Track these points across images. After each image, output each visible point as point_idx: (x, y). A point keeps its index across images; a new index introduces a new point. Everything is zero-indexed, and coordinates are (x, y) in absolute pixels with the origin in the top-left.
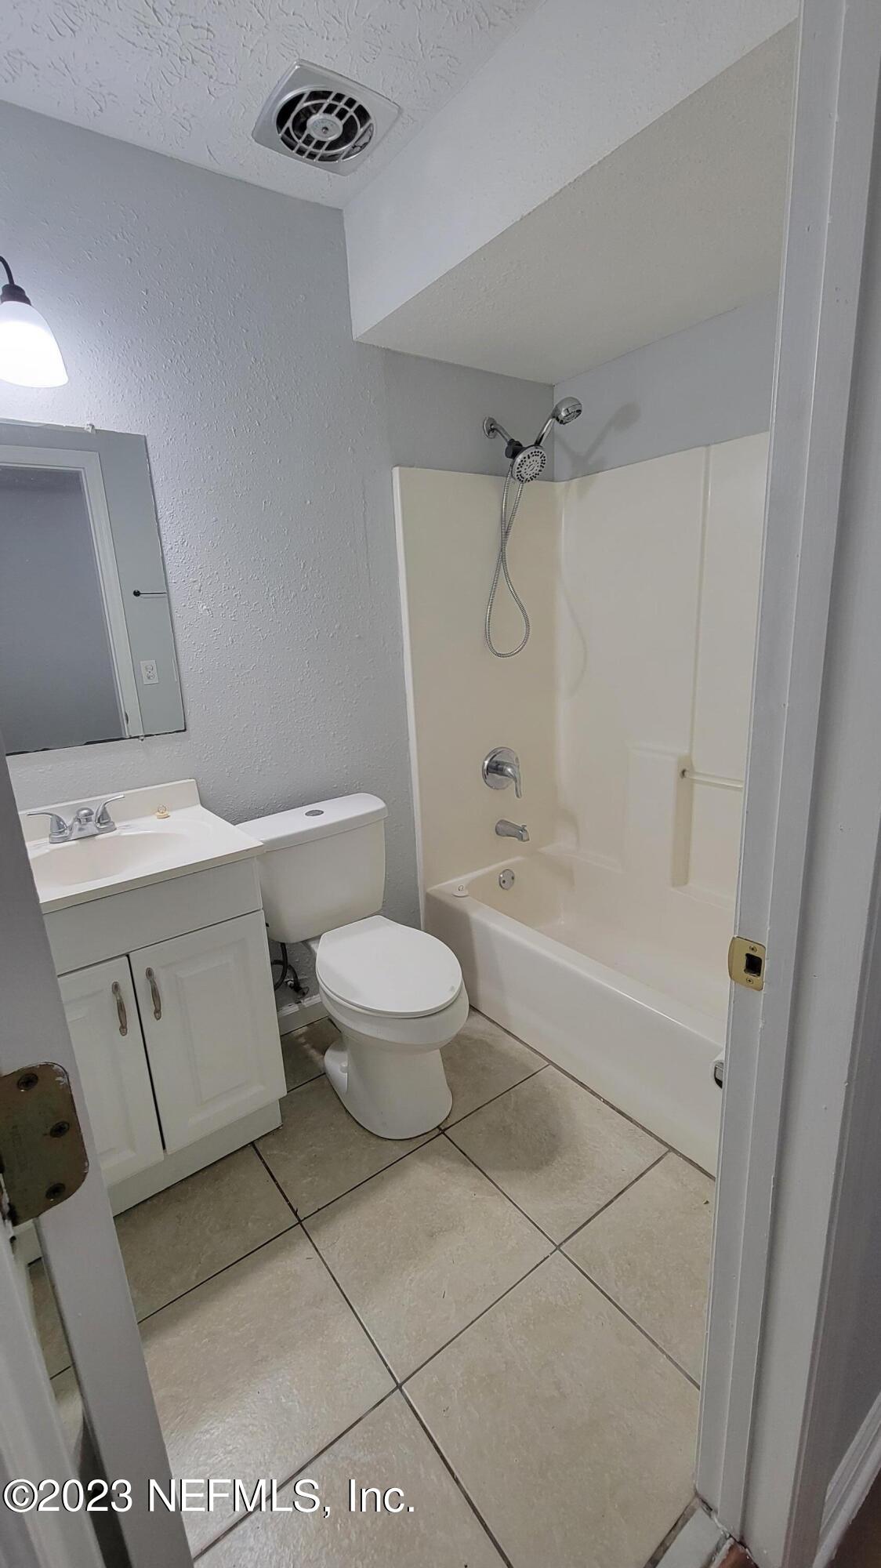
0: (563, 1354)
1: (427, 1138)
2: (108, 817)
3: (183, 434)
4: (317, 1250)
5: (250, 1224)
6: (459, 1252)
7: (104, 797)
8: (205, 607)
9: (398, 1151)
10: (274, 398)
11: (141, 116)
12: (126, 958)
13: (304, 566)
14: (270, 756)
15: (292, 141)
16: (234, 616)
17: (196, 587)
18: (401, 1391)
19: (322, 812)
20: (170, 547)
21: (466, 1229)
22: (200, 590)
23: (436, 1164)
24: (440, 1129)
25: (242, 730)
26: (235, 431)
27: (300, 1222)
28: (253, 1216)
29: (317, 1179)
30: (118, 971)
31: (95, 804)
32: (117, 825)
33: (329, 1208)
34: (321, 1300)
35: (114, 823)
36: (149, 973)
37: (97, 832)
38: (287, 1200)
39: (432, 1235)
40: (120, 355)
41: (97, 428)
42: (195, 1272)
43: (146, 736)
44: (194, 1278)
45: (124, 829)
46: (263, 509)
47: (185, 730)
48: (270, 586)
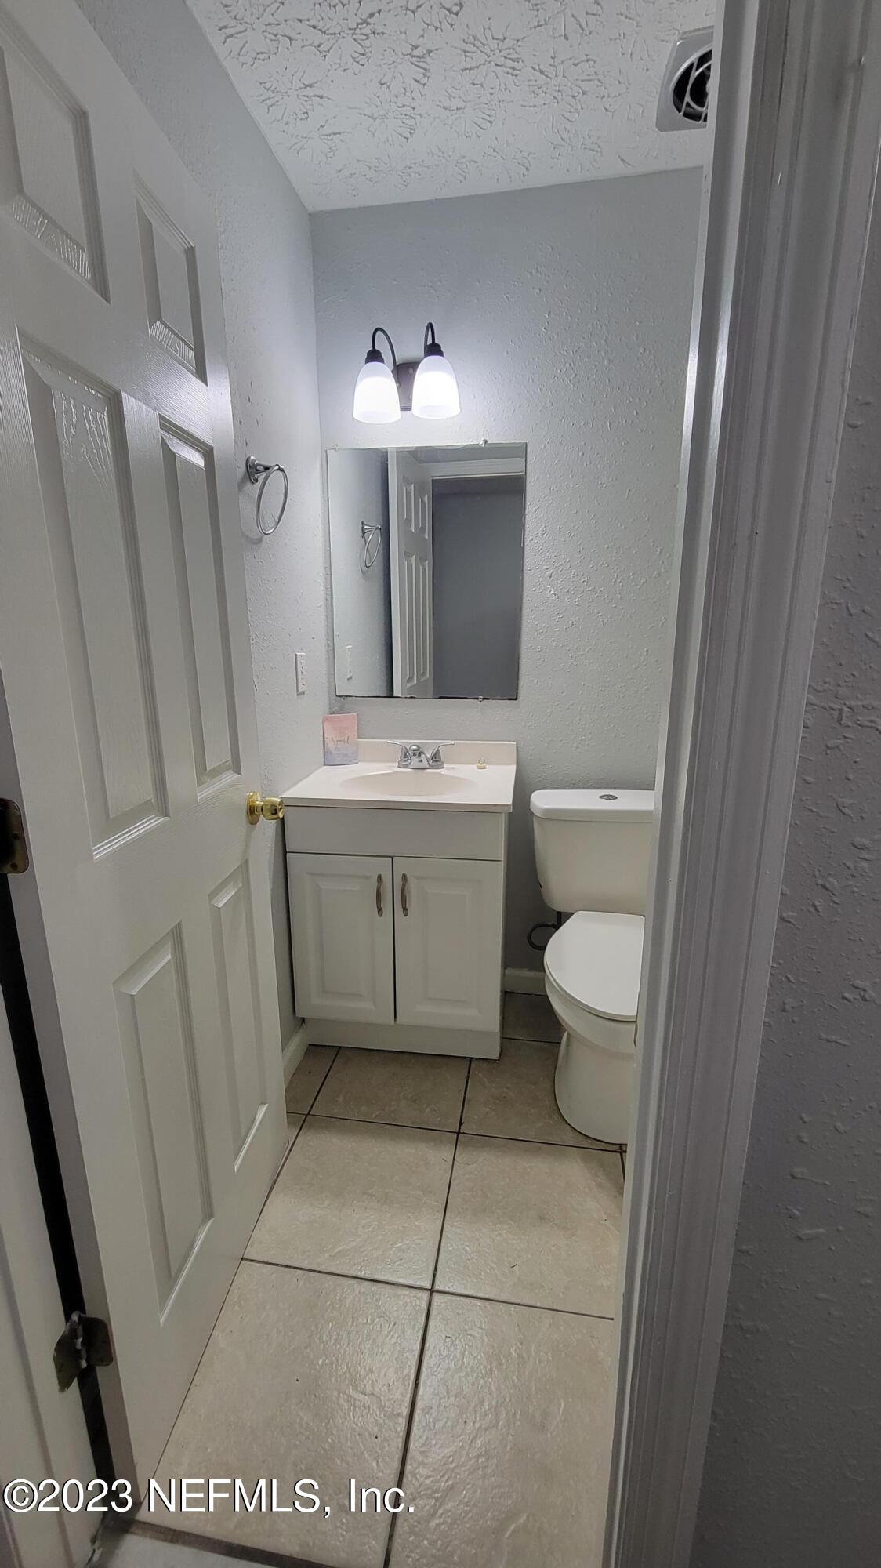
0: (570, 1400)
1: (602, 1146)
2: (440, 757)
3: (560, 436)
4: (454, 1159)
5: (428, 1109)
6: (553, 1249)
7: (441, 741)
8: (552, 592)
9: (569, 1138)
10: (658, 384)
11: (557, 159)
12: (391, 859)
13: (660, 553)
14: (590, 737)
15: (692, 110)
16: (578, 601)
17: (548, 573)
18: (431, 1295)
19: (616, 798)
20: (531, 538)
21: (574, 1238)
22: (550, 577)
23: (593, 1171)
24: (621, 1148)
25: (567, 707)
26: (610, 424)
27: (459, 1133)
28: (433, 1106)
29: (493, 1113)
30: (382, 867)
31: (430, 746)
32: (445, 766)
33: (483, 1139)
34: (430, 1192)
35: (443, 763)
36: (404, 876)
37: (428, 766)
38: (462, 1112)
39: (542, 1218)
40: (518, 376)
41: (489, 442)
42: (377, 1113)
43: (484, 699)
44: (374, 1116)
45: (447, 770)
46: (626, 497)
47: (516, 699)
48: (620, 572)
